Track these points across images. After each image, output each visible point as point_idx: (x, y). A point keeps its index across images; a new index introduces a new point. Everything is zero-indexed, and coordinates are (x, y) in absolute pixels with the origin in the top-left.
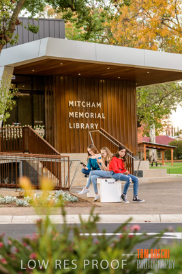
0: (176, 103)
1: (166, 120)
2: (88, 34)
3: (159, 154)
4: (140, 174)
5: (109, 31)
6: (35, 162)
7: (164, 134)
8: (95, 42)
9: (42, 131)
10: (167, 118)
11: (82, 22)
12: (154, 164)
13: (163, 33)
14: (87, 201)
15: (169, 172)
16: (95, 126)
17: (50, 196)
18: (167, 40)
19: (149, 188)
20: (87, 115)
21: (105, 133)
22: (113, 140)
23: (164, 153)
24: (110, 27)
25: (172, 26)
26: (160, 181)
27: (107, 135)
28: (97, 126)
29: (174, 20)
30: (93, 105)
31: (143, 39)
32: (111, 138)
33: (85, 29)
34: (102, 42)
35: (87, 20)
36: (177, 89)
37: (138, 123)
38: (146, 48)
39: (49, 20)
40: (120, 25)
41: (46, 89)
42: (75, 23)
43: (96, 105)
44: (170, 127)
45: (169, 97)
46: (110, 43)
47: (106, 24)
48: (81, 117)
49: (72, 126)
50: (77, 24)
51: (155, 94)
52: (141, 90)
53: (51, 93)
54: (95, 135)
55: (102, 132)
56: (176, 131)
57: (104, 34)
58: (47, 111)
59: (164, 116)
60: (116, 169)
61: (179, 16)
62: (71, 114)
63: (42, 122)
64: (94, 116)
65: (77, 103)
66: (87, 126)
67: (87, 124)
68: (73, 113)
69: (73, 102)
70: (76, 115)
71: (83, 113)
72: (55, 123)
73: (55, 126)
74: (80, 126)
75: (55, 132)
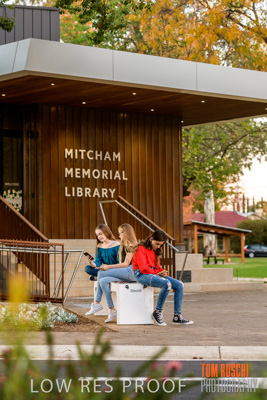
0: (251, 155)
1: (234, 185)
2: (100, 34)
3: (220, 243)
4: (187, 276)
5: (137, 30)
6: (5, 254)
7: (230, 208)
8: (113, 48)
9: (18, 201)
10: (234, 180)
11: (89, 13)
12: (212, 260)
13: (230, 35)
14: (93, 322)
15: (237, 273)
16: (109, 193)
17: (30, 312)
18: (236, 47)
19: (202, 301)
20: (96, 174)
21: (126, 205)
22: (140, 217)
23: (229, 241)
24: (138, 23)
25: (245, 24)
26: (222, 289)
27: (130, 208)
28: (112, 192)
29: (250, 12)
30: (107, 156)
31: (195, 45)
32: (137, 214)
33: (95, 25)
34: (123, 49)
35: (99, 10)
36: (252, 132)
37: (185, 188)
38: (199, 61)
39: (32, 9)
40: (155, 20)
41: (26, 127)
42: (78, 14)
43: (112, 156)
44: (241, 196)
45: (240, 145)
46: (137, 51)
47: (131, 17)
48: (86, 177)
49: (70, 192)
50: (81, 17)
51: (215, 139)
52: (191, 132)
53: (33, 135)
54: (109, 209)
55: (122, 202)
56: (251, 204)
57: (128, 34)
58: (27, 165)
59: (230, 178)
60: (145, 267)
61: (257, 6)
62: (68, 172)
63: (17, 184)
64: (108, 175)
65: (80, 153)
66: (96, 192)
67: (96, 190)
68: (71, 170)
69: (71, 151)
70: (77, 173)
71: (89, 171)
72: (40, 186)
73: (40, 191)
74: (84, 192)
75: (40, 201)
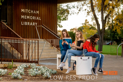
16: (35, 24)
20: (31, 18)
30: (35, 12)
41: (8, 1)
49: (23, 23)
53: (11, 4)
58: (9, 14)
62: (22, 17)
63: (5, 21)
64: (35, 18)
65: (26, 11)
66: (31, 24)
67: (31, 23)
68: (23, 16)
69: (23, 10)
70: (25, 17)
71: (29, 16)
72: (13, 21)
73: (13, 23)
74: (27, 23)
75: (13, 26)
